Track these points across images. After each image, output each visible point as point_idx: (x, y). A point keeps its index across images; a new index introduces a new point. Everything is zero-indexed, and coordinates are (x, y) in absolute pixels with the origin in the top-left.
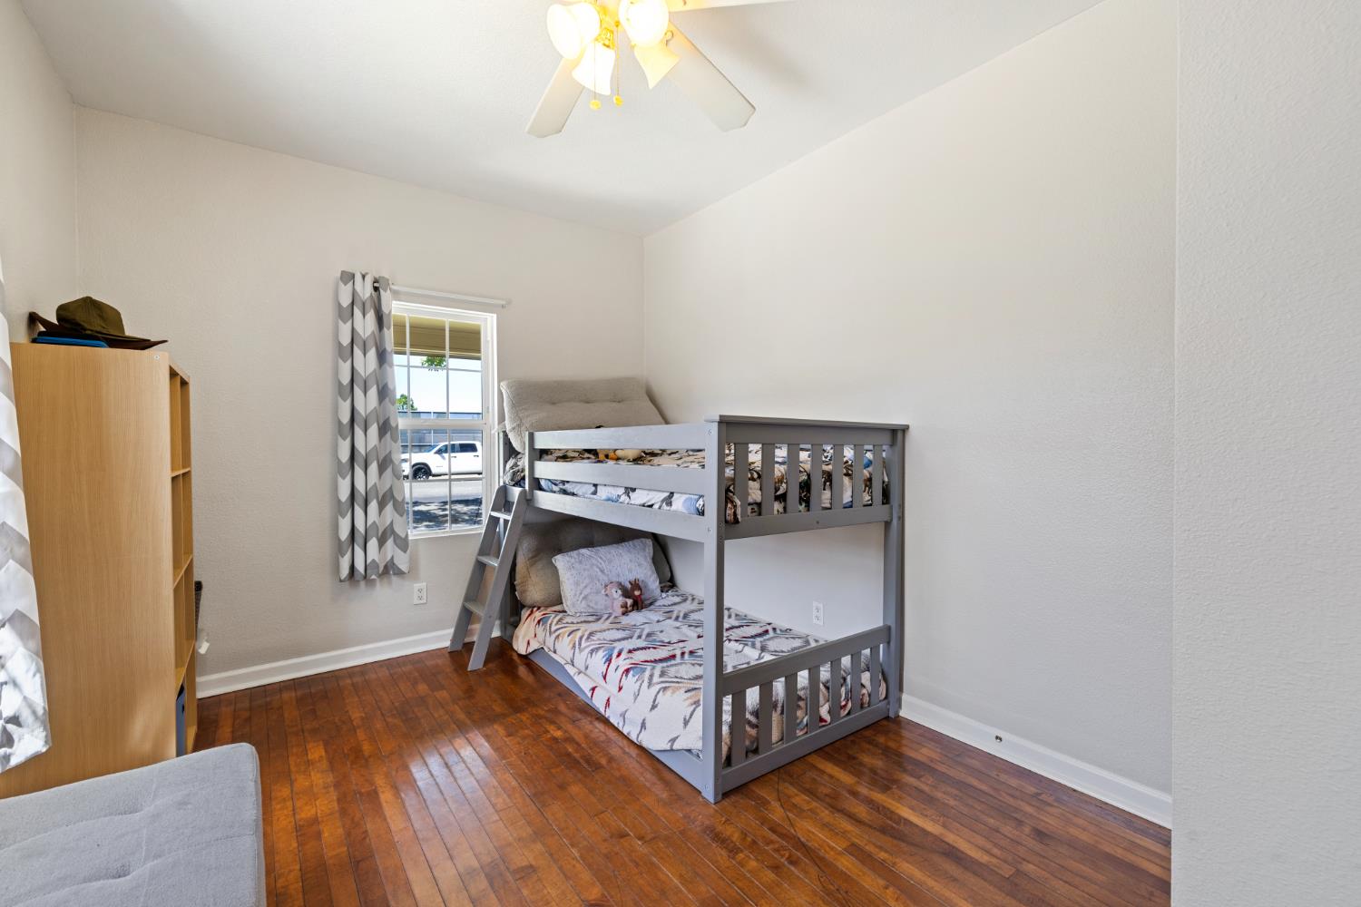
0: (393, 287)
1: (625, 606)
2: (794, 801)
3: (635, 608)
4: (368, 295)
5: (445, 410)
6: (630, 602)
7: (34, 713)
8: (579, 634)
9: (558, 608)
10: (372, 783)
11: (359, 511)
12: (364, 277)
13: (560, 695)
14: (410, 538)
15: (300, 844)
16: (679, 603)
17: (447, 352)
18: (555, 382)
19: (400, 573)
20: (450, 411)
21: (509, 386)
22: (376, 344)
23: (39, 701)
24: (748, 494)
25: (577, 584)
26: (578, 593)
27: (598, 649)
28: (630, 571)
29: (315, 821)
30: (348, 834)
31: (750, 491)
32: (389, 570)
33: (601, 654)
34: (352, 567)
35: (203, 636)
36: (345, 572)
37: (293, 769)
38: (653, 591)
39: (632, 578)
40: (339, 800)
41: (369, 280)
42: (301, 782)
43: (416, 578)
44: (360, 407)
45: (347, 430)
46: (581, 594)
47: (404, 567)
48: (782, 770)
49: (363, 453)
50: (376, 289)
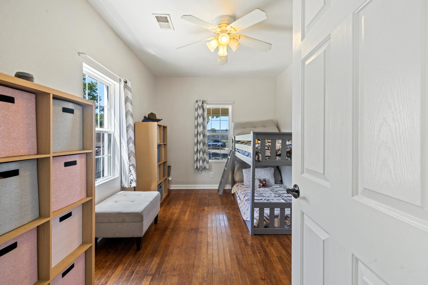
0: (207, 102)
1: (260, 185)
2: (273, 243)
3: (263, 187)
4: (201, 105)
5: (219, 129)
6: (261, 184)
7: (134, 180)
8: (242, 190)
9: (242, 183)
10: (187, 210)
11: (198, 154)
12: (200, 101)
13: (234, 204)
14: (209, 161)
15: (171, 216)
16: (279, 188)
17: (220, 115)
18: (246, 122)
19: (207, 169)
20: (221, 129)
21: (233, 124)
22: (203, 115)
23: (135, 179)
24: (265, 154)
25: (247, 177)
26: (247, 180)
27: (244, 194)
28: (264, 176)
29: (175, 213)
30: (178, 217)
31: (266, 153)
32: (205, 168)
33: (244, 195)
34: (197, 167)
35: (171, 176)
36: (195, 167)
37: (177, 204)
38: (271, 183)
39: (264, 178)
40: (180, 211)
41: (201, 101)
42: (177, 206)
43: (211, 171)
44: (199, 131)
45: (196, 135)
46: (248, 180)
47: (208, 168)
48: (277, 236)
49: (199, 141)
50: (203, 103)
